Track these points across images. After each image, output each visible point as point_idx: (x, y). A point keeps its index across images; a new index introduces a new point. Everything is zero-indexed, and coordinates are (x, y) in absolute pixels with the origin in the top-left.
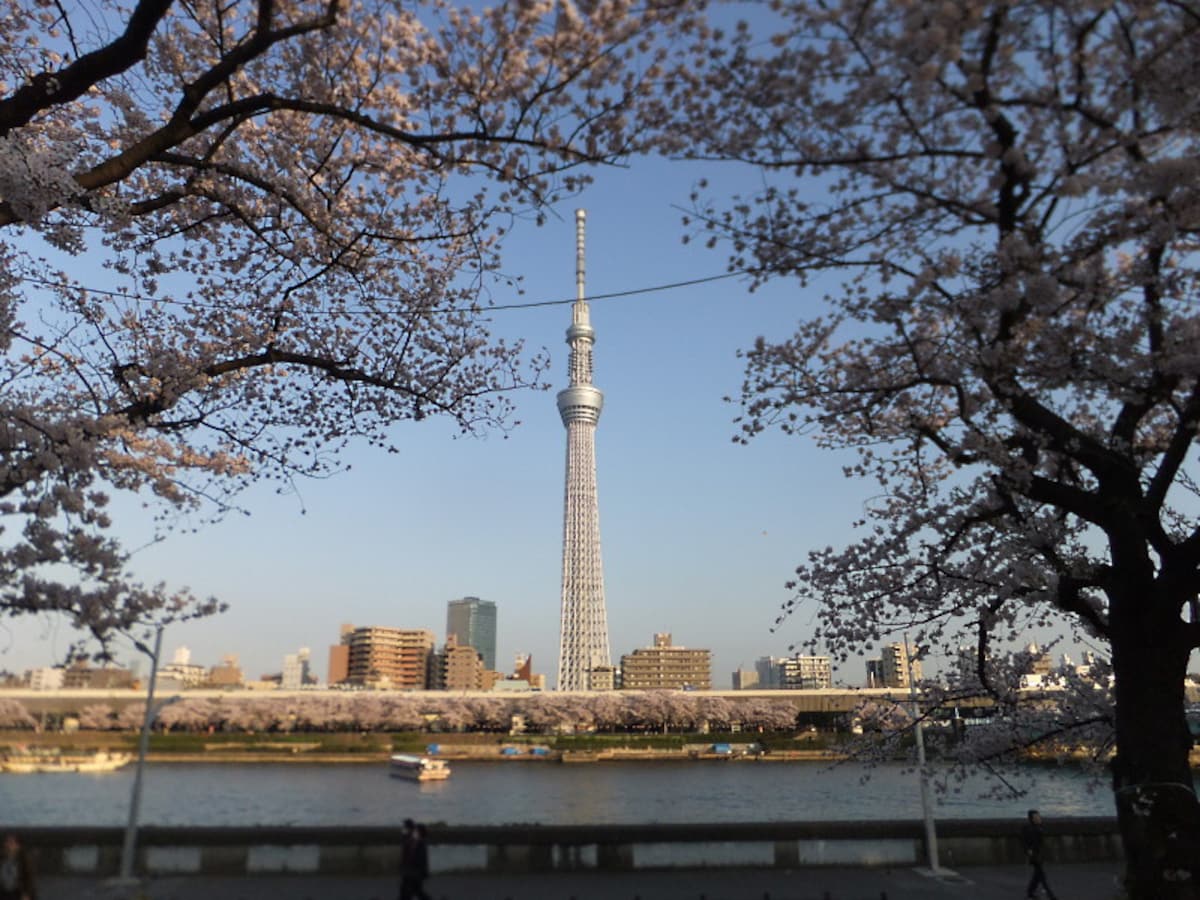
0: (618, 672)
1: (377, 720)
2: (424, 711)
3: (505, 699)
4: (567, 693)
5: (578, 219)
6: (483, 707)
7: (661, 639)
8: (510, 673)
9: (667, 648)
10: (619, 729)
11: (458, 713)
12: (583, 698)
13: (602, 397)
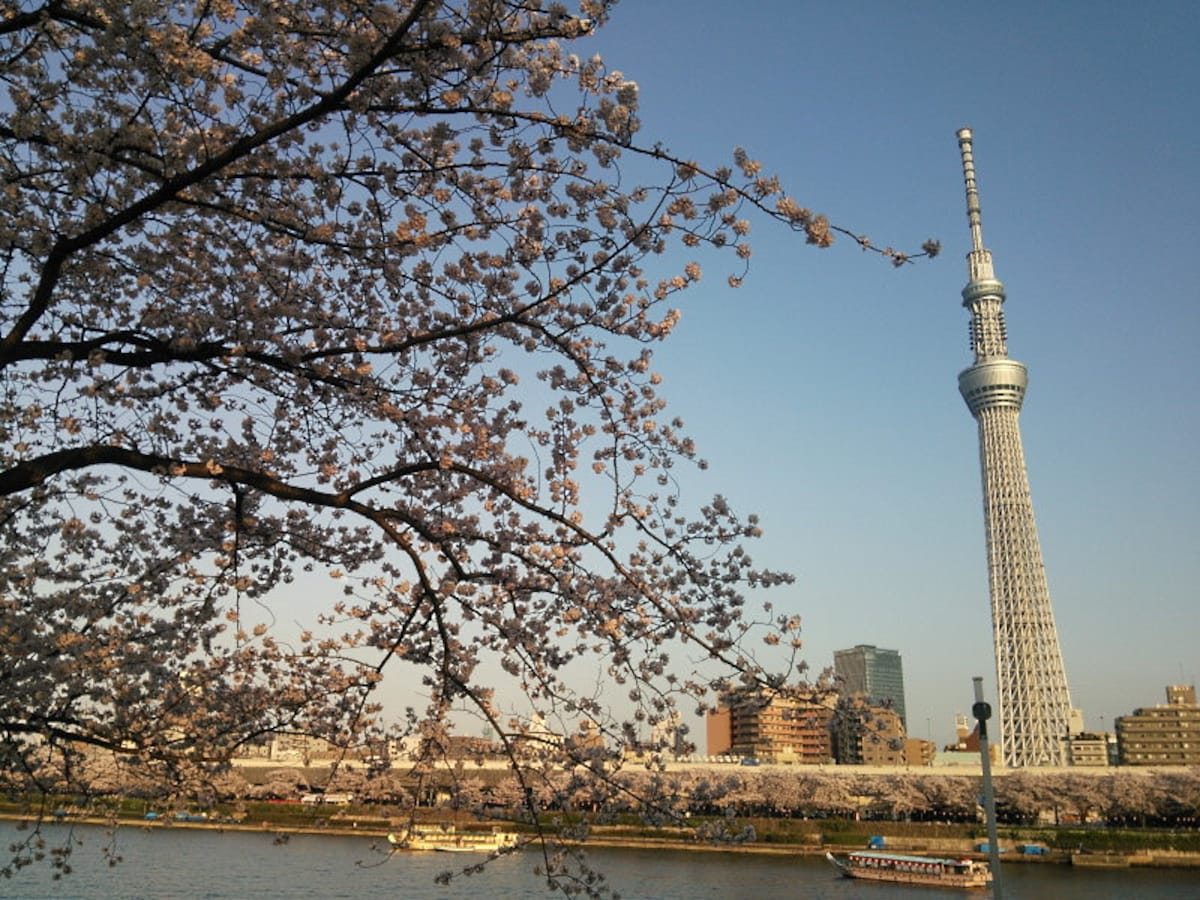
0: (1113, 740)
1: (796, 801)
2: (857, 792)
3: (969, 777)
4: (1065, 769)
5: (962, 142)
6: (939, 788)
7: (1178, 693)
8: (954, 740)
9: (1189, 706)
10: (1153, 822)
11: (906, 795)
12: (1092, 778)
13: (1025, 371)
